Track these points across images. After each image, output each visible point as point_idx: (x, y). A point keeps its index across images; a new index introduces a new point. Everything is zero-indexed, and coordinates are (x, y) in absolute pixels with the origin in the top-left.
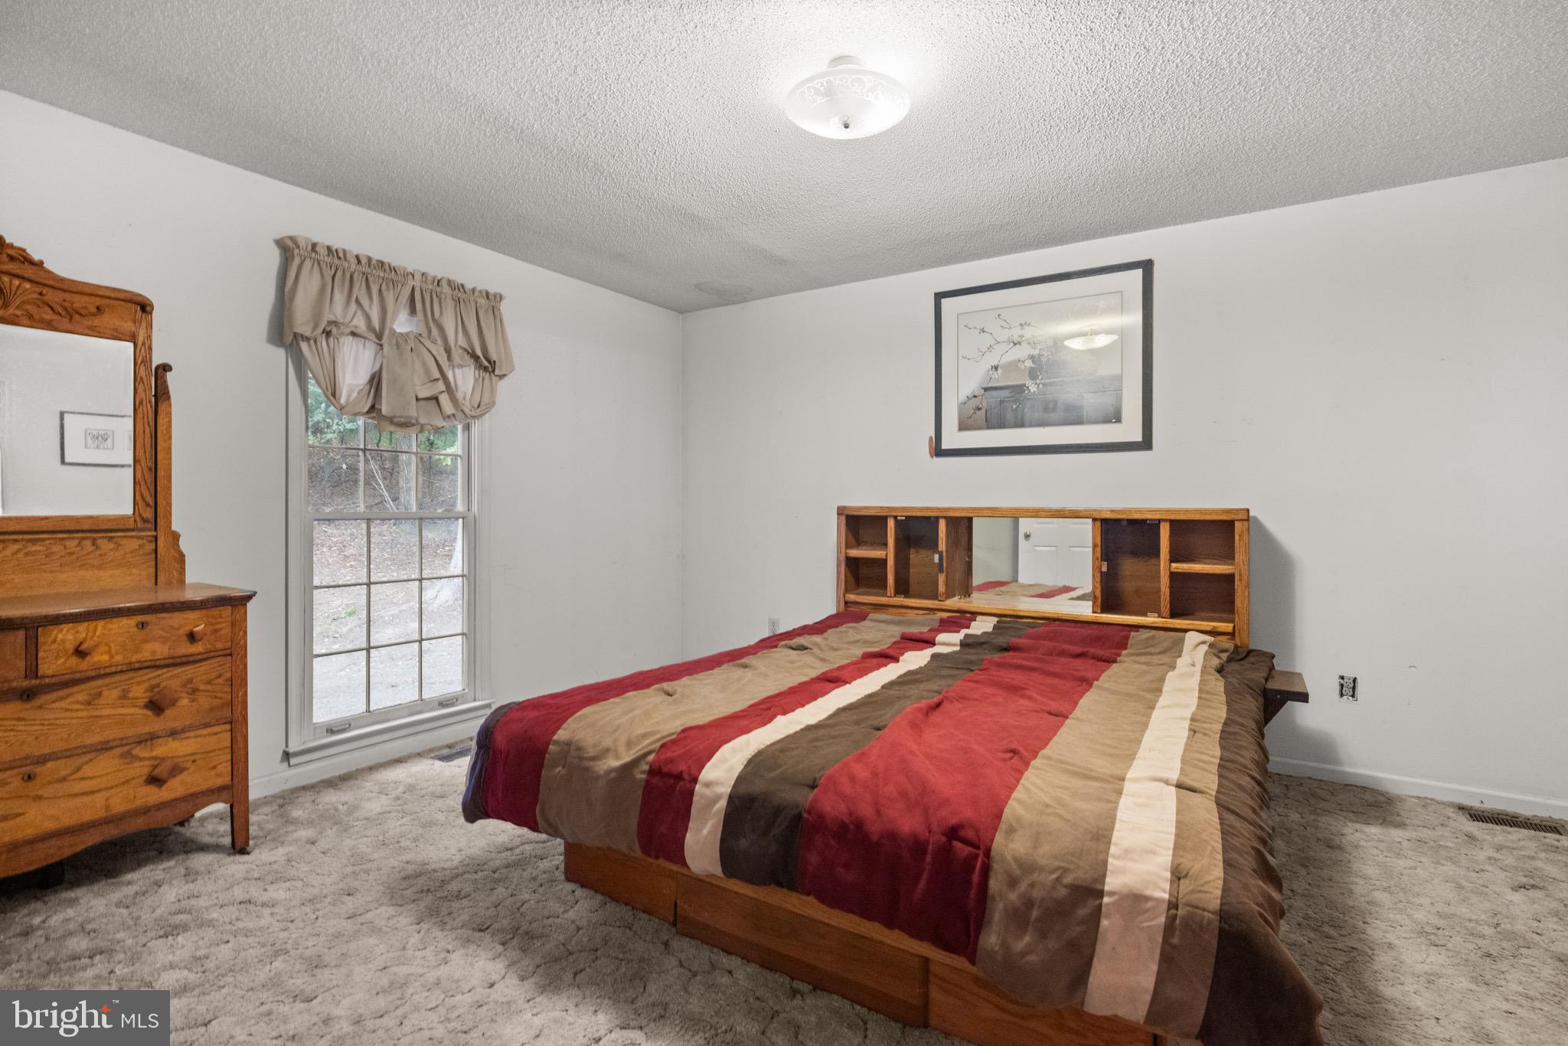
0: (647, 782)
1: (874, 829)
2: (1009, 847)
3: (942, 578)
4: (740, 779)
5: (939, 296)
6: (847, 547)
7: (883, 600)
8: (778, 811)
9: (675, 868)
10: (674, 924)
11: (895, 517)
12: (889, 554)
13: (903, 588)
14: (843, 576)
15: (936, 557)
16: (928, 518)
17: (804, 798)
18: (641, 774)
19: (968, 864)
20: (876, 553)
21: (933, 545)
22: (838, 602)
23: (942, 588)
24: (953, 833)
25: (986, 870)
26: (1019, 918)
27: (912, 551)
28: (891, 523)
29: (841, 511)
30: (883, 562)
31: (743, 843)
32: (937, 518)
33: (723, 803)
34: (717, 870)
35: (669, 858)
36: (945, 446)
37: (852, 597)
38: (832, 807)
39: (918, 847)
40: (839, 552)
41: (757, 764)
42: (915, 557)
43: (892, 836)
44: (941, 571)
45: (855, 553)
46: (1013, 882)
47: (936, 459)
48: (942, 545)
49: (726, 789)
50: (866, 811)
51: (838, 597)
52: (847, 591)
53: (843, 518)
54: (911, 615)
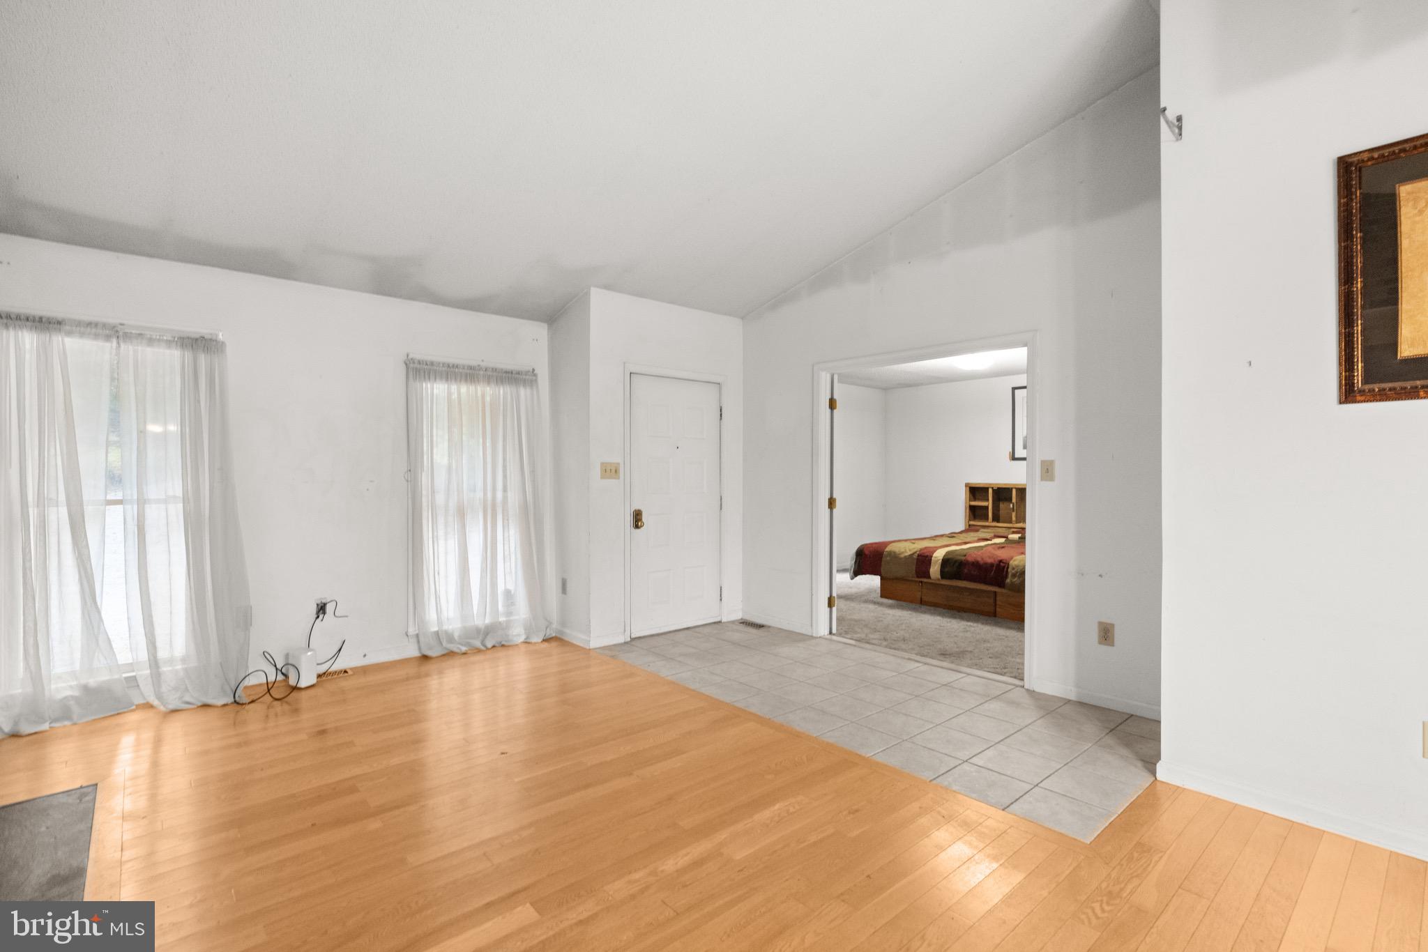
0: (917, 559)
1: (981, 562)
2: (1011, 562)
3: (1014, 515)
4: (944, 556)
5: (1014, 389)
6: (970, 500)
7: (987, 524)
8: (956, 561)
9: (925, 580)
10: (921, 603)
11: (992, 488)
12: (990, 504)
13: (996, 518)
14: (968, 514)
15: (1011, 506)
16: (1008, 489)
17: (963, 558)
18: (915, 556)
19: (1004, 567)
20: (984, 504)
21: (1010, 500)
22: (966, 525)
23: (1014, 518)
24: (1001, 561)
25: (1008, 568)
26: (1014, 575)
27: (1001, 503)
28: (990, 491)
29: (967, 485)
30: (987, 508)
31: (946, 570)
32: (1012, 489)
33: (940, 561)
34: (940, 577)
35: (925, 577)
36: (1016, 456)
37: (972, 523)
38: (970, 559)
39: (992, 565)
40: (966, 503)
41: (948, 553)
42: (1002, 506)
43: (986, 564)
44: (1013, 511)
45: (973, 503)
46: (1013, 569)
47: (1012, 461)
48: (1014, 500)
49: (941, 558)
50: (979, 559)
51: (966, 523)
52: (970, 520)
53: (968, 488)
54: (1000, 530)
